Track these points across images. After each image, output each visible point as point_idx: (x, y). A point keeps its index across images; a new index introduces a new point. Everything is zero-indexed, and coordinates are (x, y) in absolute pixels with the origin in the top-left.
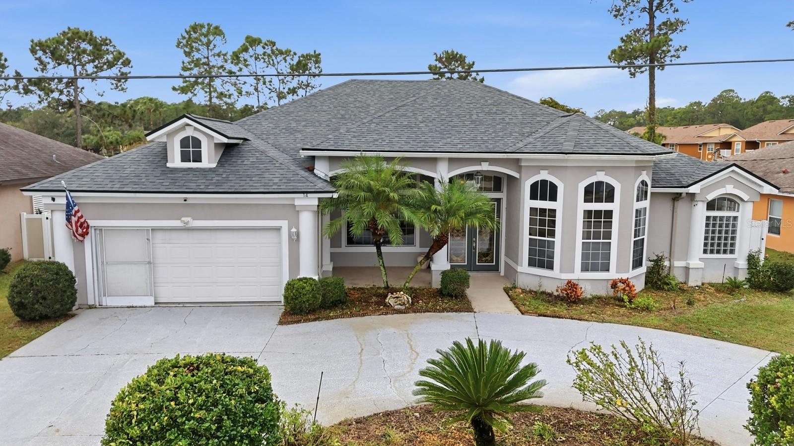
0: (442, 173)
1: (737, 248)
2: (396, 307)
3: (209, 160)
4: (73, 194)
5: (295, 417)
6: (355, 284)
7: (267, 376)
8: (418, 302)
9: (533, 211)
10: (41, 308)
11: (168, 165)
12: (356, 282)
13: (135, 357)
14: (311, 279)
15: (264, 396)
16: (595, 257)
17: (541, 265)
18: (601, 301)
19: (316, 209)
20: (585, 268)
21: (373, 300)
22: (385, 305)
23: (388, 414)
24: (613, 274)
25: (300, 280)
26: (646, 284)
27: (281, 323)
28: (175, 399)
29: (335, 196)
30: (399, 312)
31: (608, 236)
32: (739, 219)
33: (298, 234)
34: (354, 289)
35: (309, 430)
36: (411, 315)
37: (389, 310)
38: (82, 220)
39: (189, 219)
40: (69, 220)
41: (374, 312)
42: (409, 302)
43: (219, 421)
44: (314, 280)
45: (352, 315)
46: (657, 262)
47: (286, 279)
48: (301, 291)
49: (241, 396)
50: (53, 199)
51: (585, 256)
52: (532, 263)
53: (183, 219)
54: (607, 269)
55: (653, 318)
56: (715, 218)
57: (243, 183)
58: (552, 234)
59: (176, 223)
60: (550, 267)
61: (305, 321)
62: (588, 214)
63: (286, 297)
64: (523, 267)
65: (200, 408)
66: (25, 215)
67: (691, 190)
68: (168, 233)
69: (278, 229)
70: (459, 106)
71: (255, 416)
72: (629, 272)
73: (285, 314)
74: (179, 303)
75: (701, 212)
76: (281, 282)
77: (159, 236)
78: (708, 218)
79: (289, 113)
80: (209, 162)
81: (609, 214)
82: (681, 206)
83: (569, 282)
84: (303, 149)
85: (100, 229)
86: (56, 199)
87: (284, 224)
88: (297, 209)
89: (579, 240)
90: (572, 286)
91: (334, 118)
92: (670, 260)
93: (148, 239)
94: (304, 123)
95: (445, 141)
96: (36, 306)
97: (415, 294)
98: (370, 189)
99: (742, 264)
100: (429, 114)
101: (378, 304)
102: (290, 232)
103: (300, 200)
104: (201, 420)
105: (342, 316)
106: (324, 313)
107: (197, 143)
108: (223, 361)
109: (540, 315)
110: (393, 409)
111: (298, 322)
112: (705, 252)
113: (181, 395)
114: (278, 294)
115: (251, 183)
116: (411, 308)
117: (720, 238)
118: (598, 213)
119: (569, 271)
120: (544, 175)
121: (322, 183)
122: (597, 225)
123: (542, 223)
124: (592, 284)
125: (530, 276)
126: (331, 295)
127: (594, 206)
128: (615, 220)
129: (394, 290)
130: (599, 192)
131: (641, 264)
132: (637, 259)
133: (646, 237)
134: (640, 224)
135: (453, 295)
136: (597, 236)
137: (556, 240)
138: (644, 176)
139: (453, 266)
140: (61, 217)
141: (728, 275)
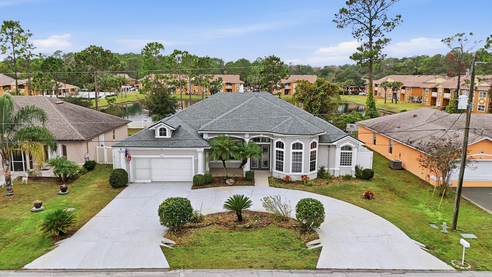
0: (247, 139)
1: (352, 163)
2: (229, 184)
3: (168, 135)
4: (128, 148)
5: (196, 212)
6: (217, 175)
7: (190, 202)
8: (237, 182)
9: (277, 151)
10: (120, 184)
11: (155, 137)
12: (218, 174)
13: (151, 198)
14: (201, 175)
15: (189, 206)
16: (297, 167)
17: (280, 170)
18: (298, 182)
19: (203, 152)
20: (293, 171)
21: (222, 182)
22: (225, 183)
23: (219, 213)
24: (303, 173)
25: (198, 175)
26: (318, 176)
27: (192, 189)
28: (173, 205)
29: (209, 148)
30: (230, 185)
31: (301, 160)
32: (353, 153)
33: (197, 160)
34: (216, 177)
35: (199, 215)
36: (234, 187)
37: (227, 185)
38: (130, 156)
39: (163, 155)
40: (126, 156)
41: (221, 186)
42: (233, 182)
43: (181, 210)
44: (202, 175)
45: (215, 187)
46: (322, 169)
47: (193, 175)
48: (198, 179)
49: (185, 205)
50: (121, 149)
51: (293, 167)
52: (277, 169)
53: (161, 155)
54: (300, 171)
55: (311, 189)
56: (344, 153)
57: (180, 144)
58: (282, 160)
59: (159, 156)
60: (282, 170)
61: (200, 188)
62: (294, 153)
63: (193, 181)
64: (274, 170)
65: (177, 207)
66: (98, 147)
67: (334, 144)
68: (155, 159)
69: (191, 158)
70: (256, 111)
71: (188, 209)
72: (308, 172)
73: (193, 186)
74: (159, 182)
75: (338, 151)
76: (192, 175)
77: (153, 160)
78: (342, 153)
80: (169, 136)
81: (301, 153)
82: (332, 149)
83: (287, 176)
84: (199, 131)
85: (135, 158)
86: (122, 149)
87: (193, 157)
88: (197, 152)
89: (291, 162)
90: (287, 177)
91: (211, 112)
92: (328, 168)
93: (149, 161)
94: (200, 115)
95: (248, 127)
96: (118, 183)
97: (236, 179)
98: (220, 146)
99: (354, 169)
100: (244, 114)
101: (223, 183)
102: (195, 159)
103: (198, 149)
104: (178, 209)
105: (211, 187)
106: (206, 186)
107: (165, 130)
108: (181, 198)
109: (275, 187)
110: (221, 212)
111: (198, 189)
112: (341, 165)
113: (174, 205)
114: (192, 179)
115: (182, 144)
116: (234, 184)
117: (346, 160)
118: (297, 153)
119: (288, 171)
120: (280, 140)
121: (205, 144)
122: (297, 157)
123: (280, 155)
124: (295, 176)
125: (276, 173)
126: (208, 180)
127: (296, 151)
128: (303, 155)
129: (229, 178)
130: (297, 146)
131: (314, 169)
132: (312, 168)
133: (316, 160)
134: (313, 156)
135: (249, 180)
136: (297, 160)
137: (284, 162)
138: (314, 140)
139: (251, 169)
140: (123, 155)
141: (349, 173)
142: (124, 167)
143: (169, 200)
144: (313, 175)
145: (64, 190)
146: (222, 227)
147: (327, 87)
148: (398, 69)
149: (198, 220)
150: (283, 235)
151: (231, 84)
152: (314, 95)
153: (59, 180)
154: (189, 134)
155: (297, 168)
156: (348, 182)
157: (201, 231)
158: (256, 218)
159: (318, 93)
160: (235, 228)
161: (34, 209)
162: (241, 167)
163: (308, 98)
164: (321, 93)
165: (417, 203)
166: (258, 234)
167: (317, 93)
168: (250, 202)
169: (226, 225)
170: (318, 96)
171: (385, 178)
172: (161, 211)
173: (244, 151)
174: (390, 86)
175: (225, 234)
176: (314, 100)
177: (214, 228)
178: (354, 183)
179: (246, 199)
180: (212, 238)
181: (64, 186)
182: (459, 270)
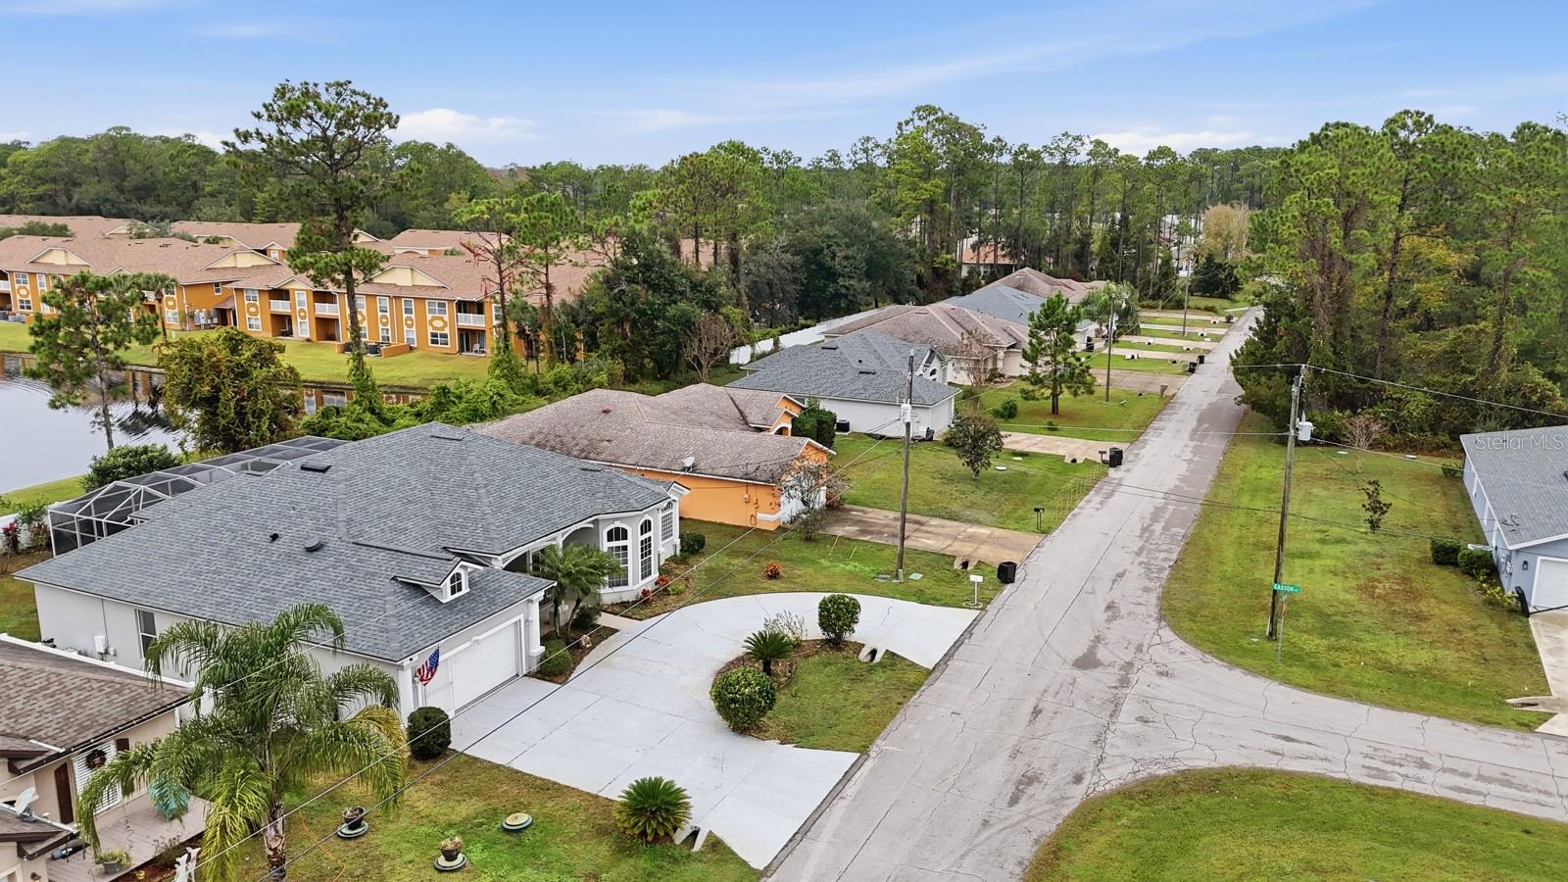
3: (465, 588)
9: (611, 549)
11: (443, 601)
20: (642, 578)
22: (581, 648)
36: (598, 647)
37: (586, 650)
41: (582, 655)
45: (577, 661)
52: (612, 585)
54: (649, 573)
58: (625, 562)
59: (469, 644)
60: (626, 584)
62: (642, 542)
64: (606, 589)
74: (465, 706)
77: (453, 659)
87: (522, 617)
89: (639, 562)
90: (646, 592)
99: (677, 542)
102: (525, 621)
105: (576, 664)
107: (459, 576)
109: (650, 617)
111: (566, 678)
114: (517, 670)
116: (593, 643)
125: (612, 594)
136: (646, 555)
155: (646, 569)
161: (442, 861)
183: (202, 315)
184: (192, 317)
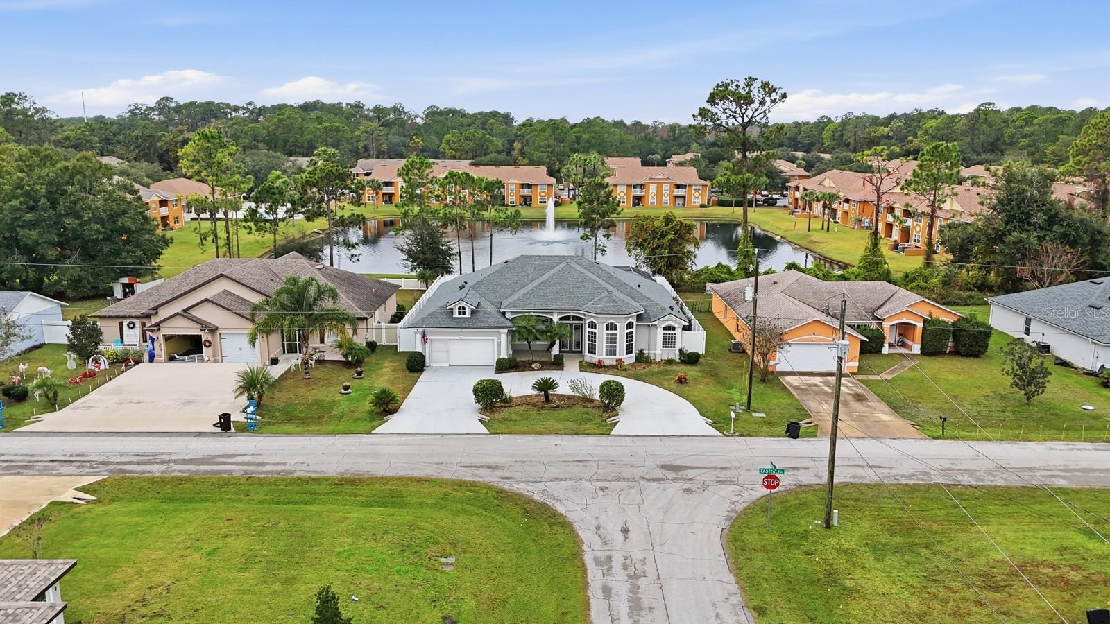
0: (555, 318)
1: (676, 346)
2: (535, 368)
3: (468, 315)
4: (425, 329)
6: (522, 359)
7: (500, 384)
8: (544, 367)
9: (589, 332)
11: (454, 316)
12: (522, 357)
14: (505, 358)
17: (592, 353)
18: (612, 367)
19: (507, 333)
20: (607, 355)
21: (527, 366)
22: (531, 367)
23: (528, 395)
24: (617, 357)
25: (501, 358)
26: (636, 360)
27: (498, 372)
28: (486, 386)
29: (513, 329)
30: (537, 370)
31: (615, 342)
32: (676, 334)
33: (500, 343)
34: (521, 361)
35: (508, 396)
36: (540, 371)
37: (533, 370)
38: (426, 337)
39: (462, 337)
40: (423, 337)
41: (527, 370)
42: (540, 366)
43: (494, 390)
45: (519, 371)
46: (641, 352)
47: (496, 358)
48: (501, 362)
49: (497, 387)
51: (607, 350)
52: (589, 352)
53: (460, 336)
54: (615, 354)
55: (625, 373)
56: (667, 334)
57: (480, 324)
58: (595, 342)
59: (458, 338)
60: (595, 354)
61: (506, 372)
62: (607, 335)
63: (496, 364)
64: (586, 353)
66: (374, 324)
67: (654, 323)
68: (454, 341)
69: (494, 340)
71: (500, 389)
72: (624, 356)
73: (498, 369)
74: (458, 366)
75: (660, 332)
76: (494, 359)
77: (451, 342)
78: (664, 334)
79: (492, 280)
81: (615, 335)
82: (653, 329)
84: (501, 309)
85: (431, 340)
87: (495, 338)
88: (500, 333)
89: (605, 344)
90: (600, 361)
92: (648, 351)
93: (447, 343)
97: (543, 363)
98: (525, 327)
99: (677, 352)
101: (529, 367)
102: (498, 341)
103: (501, 330)
104: (491, 389)
105: (516, 371)
106: (510, 370)
107: (464, 308)
108: (493, 380)
109: (586, 372)
111: (504, 372)
112: (663, 347)
114: (494, 363)
115: (484, 324)
116: (541, 369)
117: (669, 342)
118: (611, 335)
119: (601, 355)
120: (592, 319)
121: (509, 324)
122: (611, 339)
123: (593, 336)
124: (609, 360)
125: (589, 357)
126: (512, 364)
127: (610, 332)
128: (618, 337)
129: (535, 362)
130: (611, 327)
131: (632, 352)
132: (629, 350)
133: (634, 342)
134: (630, 337)
135: (558, 364)
136: (611, 342)
137: (597, 344)
138: (630, 320)
139: (560, 351)
140: (419, 337)
141: (671, 357)
142: (419, 349)
143: (483, 381)
144: (629, 359)
145: (359, 374)
146: (530, 407)
147: (678, 228)
148: (876, 140)
149: (507, 401)
150: (587, 413)
151: (529, 186)
152: (659, 239)
153: (346, 364)
154: (490, 313)
155: (611, 351)
156: (668, 367)
157: (511, 410)
158: (563, 399)
159: (666, 235)
160: (542, 407)
161: (343, 391)
162: (548, 350)
163: (649, 243)
164: (670, 237)
165: (731, 387)
166: (564, 412)
167: (663, 236)
168: (557, 384)
169: (534, 405)
170: (665, 241)
171: (715, 362)
172: (475, 391)
173: (551, 332)
174: (818, 200)
175: (534, 413)
176: (658, 247)
177: (522, 409)
178: (674, 367)
179: (553, 381)
180: (522, 415)
181: (359, 369)
182: (726, 436)
183: (867, 220)
184: (860, 221)
